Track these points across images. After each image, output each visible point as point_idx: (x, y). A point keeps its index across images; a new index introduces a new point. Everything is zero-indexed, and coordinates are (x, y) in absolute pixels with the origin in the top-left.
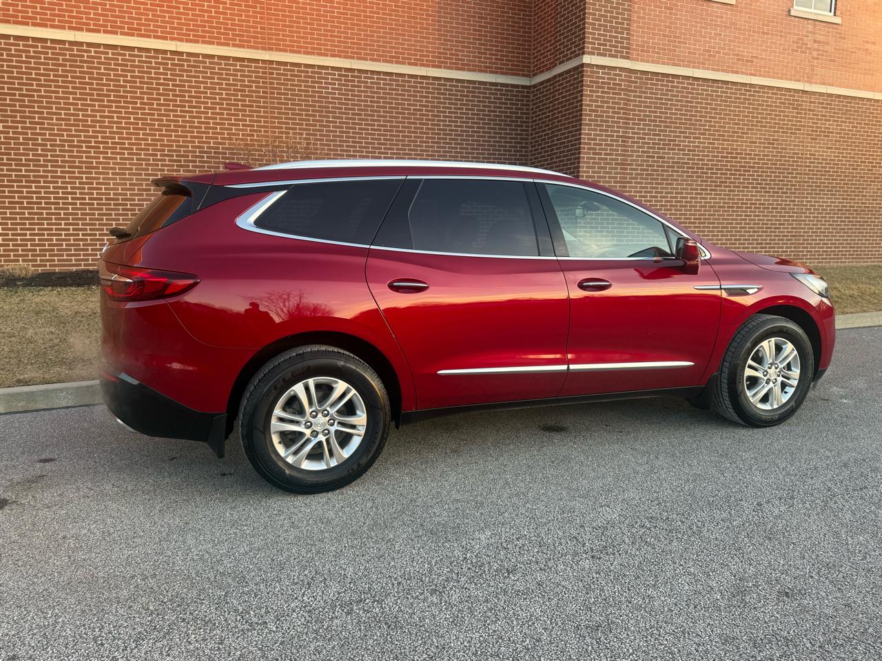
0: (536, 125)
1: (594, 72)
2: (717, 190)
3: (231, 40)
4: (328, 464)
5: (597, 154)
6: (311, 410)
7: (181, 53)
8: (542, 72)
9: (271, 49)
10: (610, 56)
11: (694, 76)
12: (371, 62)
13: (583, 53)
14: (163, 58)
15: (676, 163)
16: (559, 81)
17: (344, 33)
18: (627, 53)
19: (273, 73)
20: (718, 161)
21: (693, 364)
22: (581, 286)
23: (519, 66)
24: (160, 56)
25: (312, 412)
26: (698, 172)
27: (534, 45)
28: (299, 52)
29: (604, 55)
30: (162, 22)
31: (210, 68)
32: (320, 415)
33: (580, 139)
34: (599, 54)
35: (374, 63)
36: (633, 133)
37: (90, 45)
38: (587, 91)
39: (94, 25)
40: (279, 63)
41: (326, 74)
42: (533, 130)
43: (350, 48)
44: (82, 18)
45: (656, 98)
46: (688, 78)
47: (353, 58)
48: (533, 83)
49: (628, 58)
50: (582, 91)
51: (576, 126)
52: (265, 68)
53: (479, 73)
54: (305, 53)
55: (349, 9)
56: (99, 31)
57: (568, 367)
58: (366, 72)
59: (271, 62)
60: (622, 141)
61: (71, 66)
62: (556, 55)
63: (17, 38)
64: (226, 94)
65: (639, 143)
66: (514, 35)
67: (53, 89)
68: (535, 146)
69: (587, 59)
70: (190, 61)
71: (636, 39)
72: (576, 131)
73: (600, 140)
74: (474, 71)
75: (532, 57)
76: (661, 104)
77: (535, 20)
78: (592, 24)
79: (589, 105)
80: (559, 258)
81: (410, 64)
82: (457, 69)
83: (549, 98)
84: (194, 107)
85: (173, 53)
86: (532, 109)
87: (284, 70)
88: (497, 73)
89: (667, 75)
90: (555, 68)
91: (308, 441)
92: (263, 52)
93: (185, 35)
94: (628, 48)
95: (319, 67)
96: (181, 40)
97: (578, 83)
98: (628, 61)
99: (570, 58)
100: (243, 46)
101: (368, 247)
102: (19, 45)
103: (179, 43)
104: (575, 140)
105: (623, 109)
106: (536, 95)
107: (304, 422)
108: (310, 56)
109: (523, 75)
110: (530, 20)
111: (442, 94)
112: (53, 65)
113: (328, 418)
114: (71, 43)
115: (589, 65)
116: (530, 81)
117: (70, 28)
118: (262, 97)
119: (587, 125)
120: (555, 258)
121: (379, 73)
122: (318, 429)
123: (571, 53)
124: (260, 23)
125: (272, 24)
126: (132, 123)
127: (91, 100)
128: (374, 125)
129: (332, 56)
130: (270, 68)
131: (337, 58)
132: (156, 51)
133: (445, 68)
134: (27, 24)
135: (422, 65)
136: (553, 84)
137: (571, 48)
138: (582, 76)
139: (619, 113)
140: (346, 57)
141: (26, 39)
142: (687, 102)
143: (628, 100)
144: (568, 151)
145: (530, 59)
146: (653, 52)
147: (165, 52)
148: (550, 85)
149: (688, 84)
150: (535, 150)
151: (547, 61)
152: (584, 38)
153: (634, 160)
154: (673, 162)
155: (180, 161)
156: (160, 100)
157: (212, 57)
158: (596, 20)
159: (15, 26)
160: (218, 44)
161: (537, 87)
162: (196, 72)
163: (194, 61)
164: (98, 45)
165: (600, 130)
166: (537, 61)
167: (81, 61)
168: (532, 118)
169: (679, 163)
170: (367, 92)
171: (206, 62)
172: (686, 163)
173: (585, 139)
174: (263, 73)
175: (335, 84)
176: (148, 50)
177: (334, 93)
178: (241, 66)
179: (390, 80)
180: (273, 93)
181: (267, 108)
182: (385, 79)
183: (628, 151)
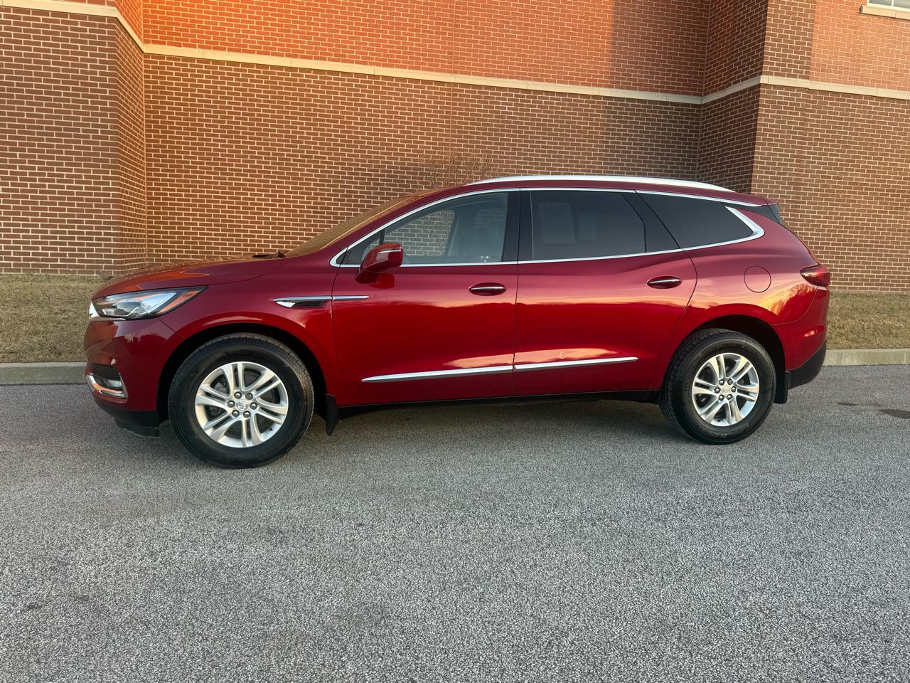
0: (705, 143)
1: (771, 92)
2: (897, 213)
3: (422, 64)
5: (771, 173)
7: (377, 77)
8: (715, 91)
9: (456, 72)
10: (789, 76)
11: (879, 95)
12: (547, 83)
13: (761, 74)
14: (362, 81)
15: (854, 184)
16: (733, 100)
17: (523, 56)
18: (807, 73)
19: (456, 95)
20: (900, 183)
23: (690, 85)
24: (360, 79)
26: (877, 194)
27: (707, 65)
28: (481, 75)
29: (783, 75)
30: (364, 48)
31: (401, 90)
33: (753, 158)
34: (777, 74)
35: (549, 84)
36: (808, 153)
37: (303, 70)
38: (762, 111)
39: (308, 52)
40: (463, 85)
41: (504, 95)
42: (701, 148)
43: (527, 70)
44: (298, 47)
45: (835, 118)
46: (872, 97)
47: (530, 79)
48: (704, 102)
49: (807, 78)
50: (757, 110)
51: (749, 145)
52: (450, 90)
53: (650, 93)
54: (487, 75)
55: (529, 34)
56: (310, 58)
58: (541, 92)
59: (455, 84)
60: (797, 161)
61: (286, 89)
62: (731, 75)
63: (245, 64)
64: (414, 114)
65: (814, 162)
66: (687, 55)
67: (270, 109)
68: (703, 163)
69: (764, 79)
70: (384, 83)
71: (817, 59)
72: (749, 149)
73: (774, 159)
74: (646, 90)
75: (705, 76)
76: (840, 123)
77: (709, 40)
78: (771, 44)
79: (763, 125)
81: (583, 84)
82: (629, 88)
83: (721, 117)
84: (386, 126)
85: (371, 76)
86: (702, 127)
87: (467, 91)
88: (668, 92)
89: (849, 95)
90: (729, 88)
92: (449, 74)
93: (383, 60)
94: (808, 68)
95: (499, 88)
96: (378, 65)
97: (753, 103)
98: (807, 80)
99: (747, 78)
100: (431, 70)
102: (246, 71)
103: (376, 67)
104: (748, 159)
105: (799, 128)
106: (707, 113)
108: (490, 78)
109: (694, 94)
110: (704, 40)
111: (613, 113)
112: (272, 87)
114: (288, 69)
115: (766, 85)
116: (702, 100)
117: (288, 56)
118: (445, 117)
119: (760, 144)
121: (553, 93)
123: (747, 74)
124: (448, 48)
125: (458, 49)
126: (332, 140)
127: (300, 119)
128: (545, 143)
129: (511, 78)
130: (454, 90)
131: (515, 80)
132: (357, 75)
133: (617, 87)
134: (253, 52)
135: (595, 85)
136: (726, 103)
137: (748, 68)
138: (759, 96)
139: (795, 133)
140: (523, 79)
141: (251, 65)
142: (869, 122)
143: (806, 120)
144: (738, 169)
145: (702, 78)
146: (835, 72)
147: (364, 75)
148: (722, 104)
149: (871, 103)
150: (703, 168)
151: (721, 80)
152: (763, 58)
153: (809, 181)
154: (850, 183)
155: (371, 175)
156: (357, 119)
157: (404, 79)
158: (776, 40)
159: (244, 54)
160: (411, 68)
161: (708, 105)
162: (389, 93)
163: (389, 84)
164: (309, 70)
165: (774, 150)
166: (710, 80)
167: (294, 85)
168: (702, 136)
169: (857, 184)
170: (541, 111)
171: (398, 85)
172: (864, 184)
173: (758, 158)
174: (448, 94)
175: (511, 104)
176: (350, 74)
177: (511, 113)
178: (428, 88)
179: (563, 100)
180: (455, 113)
181: (448, 126)
182: (559, 99)
183: (802, 171)
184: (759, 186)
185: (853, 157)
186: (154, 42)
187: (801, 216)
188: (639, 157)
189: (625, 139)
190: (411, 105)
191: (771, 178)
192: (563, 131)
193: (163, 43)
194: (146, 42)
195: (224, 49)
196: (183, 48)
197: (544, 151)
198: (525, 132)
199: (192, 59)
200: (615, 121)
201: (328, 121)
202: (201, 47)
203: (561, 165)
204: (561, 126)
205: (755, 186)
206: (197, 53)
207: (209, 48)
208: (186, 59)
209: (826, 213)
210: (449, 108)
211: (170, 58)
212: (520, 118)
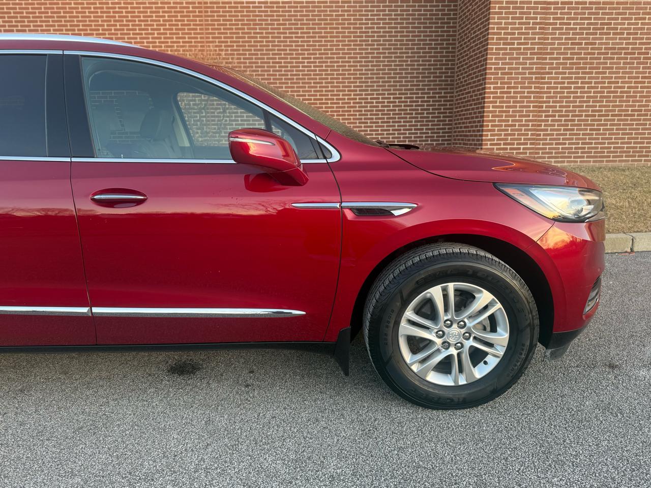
0: (461, 21)
5: (509, 44)
15: (611, 49)
21: (305, 313)
26: (639, 58)
36: (554, 19)
51: (486, 16)
57: (91, 310)
60: (540, 28)
65: (562, 29)
72: (486, 21)
73: (512, 29)
104: (485, 31)
118: (198, 16)
119: (496, 13)
153: (556, 49)
154: (606, 48)
169: (614, 49)
172: (624, 49)
173: (493, 28)
177: (261, 7)
180: (207, 12)
181: (202, 25)
183: (548, 39)
184: (496, 59)
185: (609, 19)
187: (548, 88)
188: (395, 40)
189: (380, 24)
190: (164, 8)
191: (510, 49)
192: (315, 20)
197: (298, 42)
198: (277, 25)
201: (91, 30)
203: (316, 54)
204: (312, 15)
205: (491, 59)
209: (577, 83)
210: (201, 7)
212: (271, 11)
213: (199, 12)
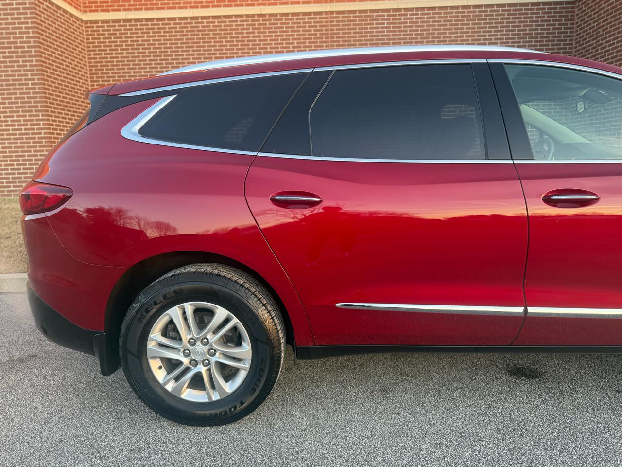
0: (580, 38)
4: (209, 397)
6: (189, 337)
7: (264, 15)
9: (332, 2)
14: (252, 21)
19: (333, 21)
22: (548, 201)
24: (250, 19)
25: (190, 339)
31: (285, 24)
32: (199, 343)
37: (203, 18)
40: (338, 12)
41: (376, 16)
52: (327, 18)
57: (526, 310)
58: (412, 9)
59: (332, 12)
61: (191, 35)
63: (158, 19)
70: (270, 20)
80: (516, 162)
85: (259, 15)
86: (577, 23)
87: (343, 17)
91: (187, 370)
92: (326, 5)
95: (371, 11)
96: (264, 5)
101: (254, 154)
102: (159, 25)
103: (263, 7)
107: (182, 350)
108: (363, 3)
111: (483, 20)
112: (180, 35)
113: (207, 347)
114: (191, 18)
117: (190, 7)
120: (511, 162)
121: (423, 9)
122: (198, 358)
129: (382, 0)
130: (331, 18)
131: (386, 2)
132: (247, 16)
134: (164, 9)
141: (163, 19)
147: (253, 16)
157: (287, 14)
159: (156, 11)
162: (275, 28)
163: (274, 20)
164: (208, 17)
168: (577, 31)
170: (412, 27)
171: (282, 20)
174: (326, 22)
175: (384, 24)
176: (241, 16)
178: (308, 19)
179: (433, 14)
180: (333, 38)
182: (429, 14)
186: (91, 11)
190: (294, 35)
193: (97, 11)
194: (85, 12)
195: (141, 9)
196: (112, 13)
199: (118, 21)
200: (486, 28)
202: (124, 10)
206: (121, 15)
207: (130, 10)
208: (115, 21)
210: (328, 34)
211: (103, 22)
213: (326, 38)
